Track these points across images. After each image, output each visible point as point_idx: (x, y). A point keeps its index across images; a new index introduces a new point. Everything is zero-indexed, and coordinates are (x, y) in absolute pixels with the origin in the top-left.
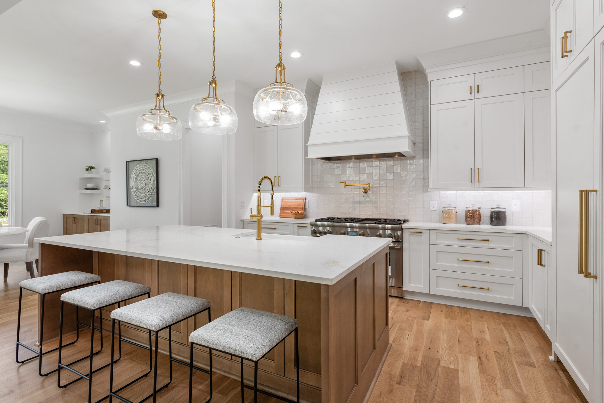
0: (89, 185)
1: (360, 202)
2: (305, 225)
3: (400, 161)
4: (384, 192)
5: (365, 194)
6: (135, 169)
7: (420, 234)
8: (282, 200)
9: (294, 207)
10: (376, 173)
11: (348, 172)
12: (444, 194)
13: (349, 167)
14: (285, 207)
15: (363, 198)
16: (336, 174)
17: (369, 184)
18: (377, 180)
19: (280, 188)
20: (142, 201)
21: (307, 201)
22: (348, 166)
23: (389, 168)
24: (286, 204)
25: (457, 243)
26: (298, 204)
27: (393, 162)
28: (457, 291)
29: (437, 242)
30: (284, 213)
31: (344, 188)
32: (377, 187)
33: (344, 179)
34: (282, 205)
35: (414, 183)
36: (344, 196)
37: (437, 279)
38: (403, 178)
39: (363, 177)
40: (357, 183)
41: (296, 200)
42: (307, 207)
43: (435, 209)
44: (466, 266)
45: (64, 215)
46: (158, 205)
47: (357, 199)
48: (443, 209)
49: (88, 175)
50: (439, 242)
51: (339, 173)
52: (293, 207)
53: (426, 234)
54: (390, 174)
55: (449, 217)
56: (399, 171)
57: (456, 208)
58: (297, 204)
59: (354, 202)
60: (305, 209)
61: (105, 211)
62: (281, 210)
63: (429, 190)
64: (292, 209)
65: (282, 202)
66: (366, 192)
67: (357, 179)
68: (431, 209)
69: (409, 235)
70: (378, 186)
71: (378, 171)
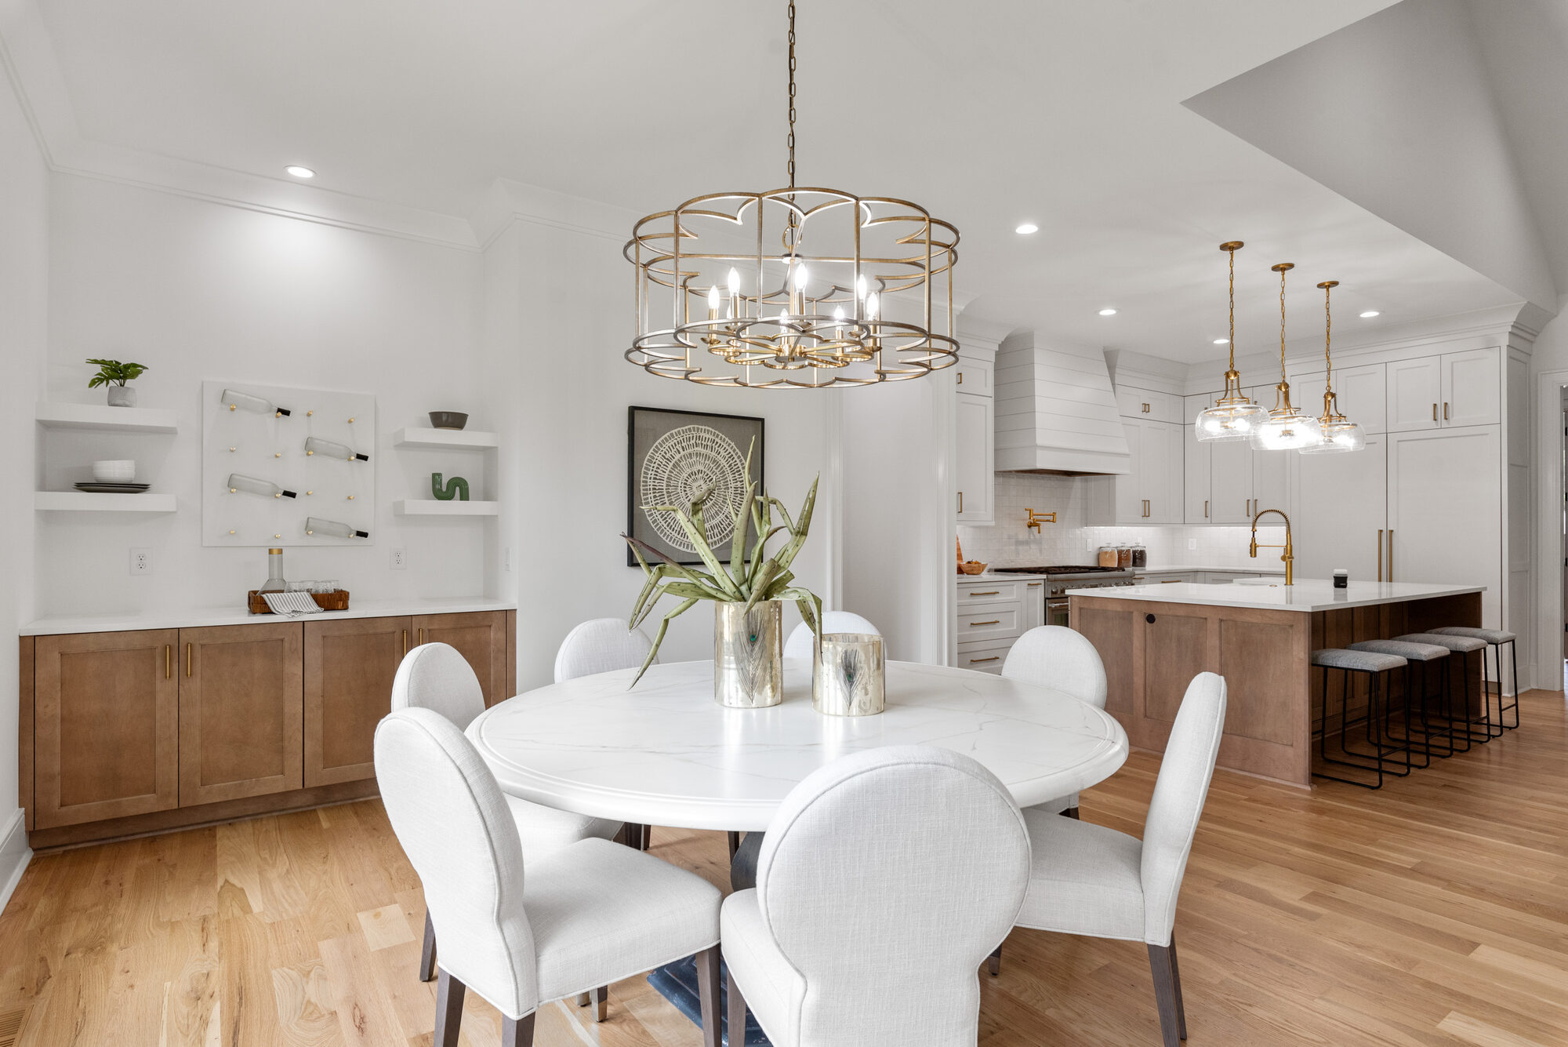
1: (1024, 543)
17: (1055, 514)
19: (961, 517)
36: (1006, 533)
47: (1021, 537)
59: (1018, 543)
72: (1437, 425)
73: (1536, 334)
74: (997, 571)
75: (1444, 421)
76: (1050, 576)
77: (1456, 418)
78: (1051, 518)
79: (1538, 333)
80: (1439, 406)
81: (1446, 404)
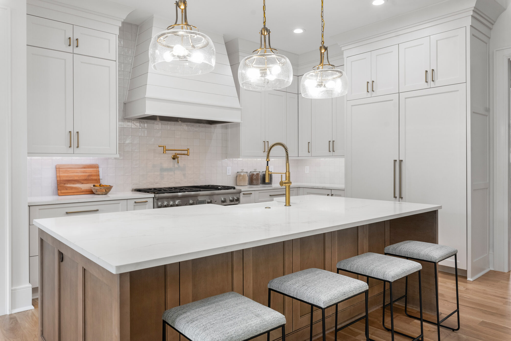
1: (169, 170)
2: (145, 200)
7: (250, 195)
8: (58, 168)
9: (83, 178)
14: (67, 179)
15: (171, 165)
21: (100, 169)
24: (64, 175)
26: (89, 174)
27: (199, 128)
30: (65, 188)
31: (164, 153)
36: (150, 163)
41: (85, 168)
43: (230, 174)
47: (165, 165)
52: (81, 178)
53: (253, 196)
57: (247, 172)
58: (87, 174)
59: (162, 170)
62: (58, 184)
64: (81, 182)
65: (58, 171)
66: (174, 158)
68: (228, 174)
72: (428, 86)
73: (493, 23)
74: (139, 190)
75: (432, 82)
76: (157, 195)
77: (440, 80)
78: (186, 152)
79: (495, 22)
80: (429, 72)
81: (433, 70)
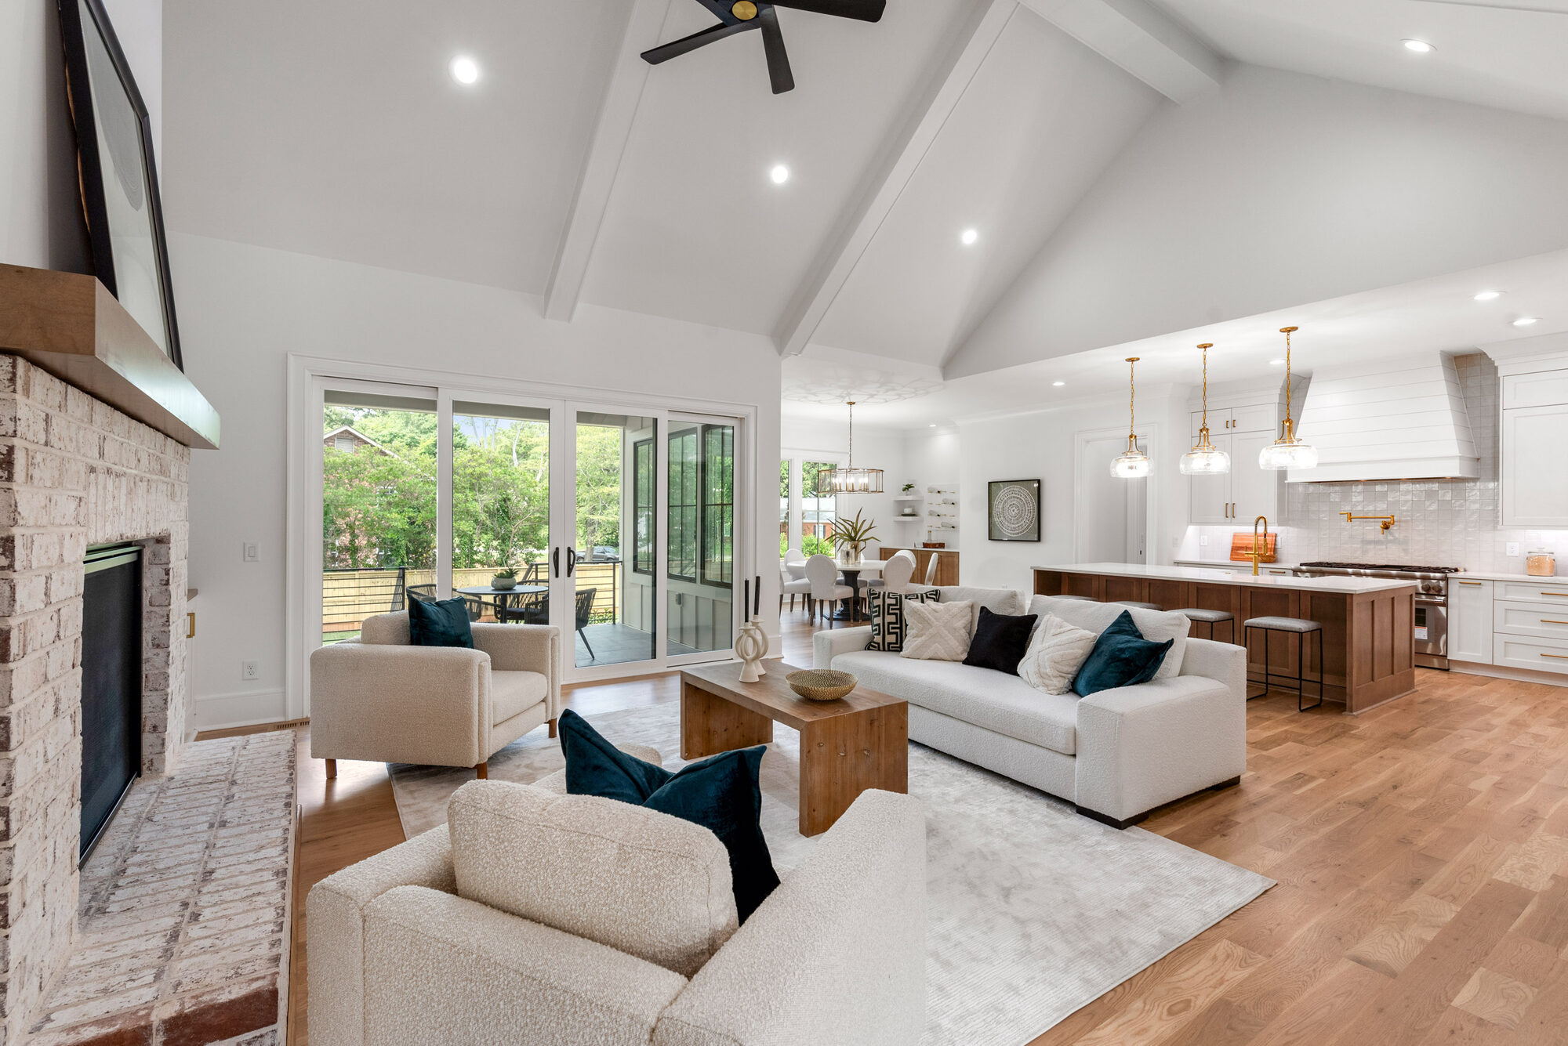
0: (907, 511)
1: (1377, 542)
2: (1284, 571)
3: (1450, 485)
4: (1421, 527)
5: (1385, 531)
6: (1003, 493)
7: (1478, 586)
8: (1234, 536)
9: (1256, 546)
10: (1406, 501)
11: (1354, 499)
12: (1533, 533)
13: (1355, 492)
14: (1241, 547)
15: (1381, 537)
16: (1332, 500)
17: (1393, 516)
18: (1407, 511)
19: (1234, 520)
20: (1015, 534)
21: (1278, 538)
22: (1354, 490)
23: (1430, 494)
24: (1240, 543)
25: (1541, 599)
26: (1263, 542)
27: (1437, 484)
28: (1540, 662)
29: (1507, 597)
30: (1238, 554)
31: (1347, 521)
32: (1407, 521)
33: (1347, 509)
34: (1233, 543)
35: (1476, 517)
36: (1346, 533)
37: (1505, 646)
38: (1457, 509)
39: (1382, 506)
40: (1370, 515)
41: (1260, 536)
42: (1279, 546)
43: (1516, 554)
44: (1554, 629)
45: (881, 549)
46: (1039, 540)
47: (1371, 537)
48: (1528, 555)
49: (905, 497)
50: (1509, 597)
51: (1337, 500)
53: (1487, 588)
54: (1433, 503)
55: (1539, 567)
56: (1448, 497)
57: (1552, 553)
60: (1275, 550)
61: (937, 546)
62: (1232, 550)
63: (1499, 527)
64: (1254, 550)
65: (1234, 539)
66: (1386, 527)
67: (1371, 508)
68: (1508, 554)
69: (1460, 587)
70: (1409, 518)
71: (1409, 497)
78: (1388, 520)
